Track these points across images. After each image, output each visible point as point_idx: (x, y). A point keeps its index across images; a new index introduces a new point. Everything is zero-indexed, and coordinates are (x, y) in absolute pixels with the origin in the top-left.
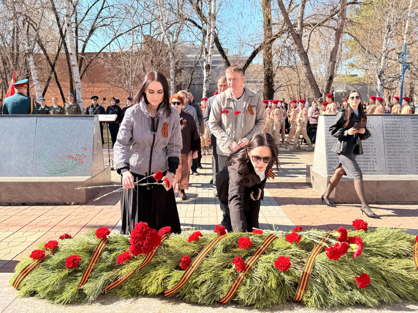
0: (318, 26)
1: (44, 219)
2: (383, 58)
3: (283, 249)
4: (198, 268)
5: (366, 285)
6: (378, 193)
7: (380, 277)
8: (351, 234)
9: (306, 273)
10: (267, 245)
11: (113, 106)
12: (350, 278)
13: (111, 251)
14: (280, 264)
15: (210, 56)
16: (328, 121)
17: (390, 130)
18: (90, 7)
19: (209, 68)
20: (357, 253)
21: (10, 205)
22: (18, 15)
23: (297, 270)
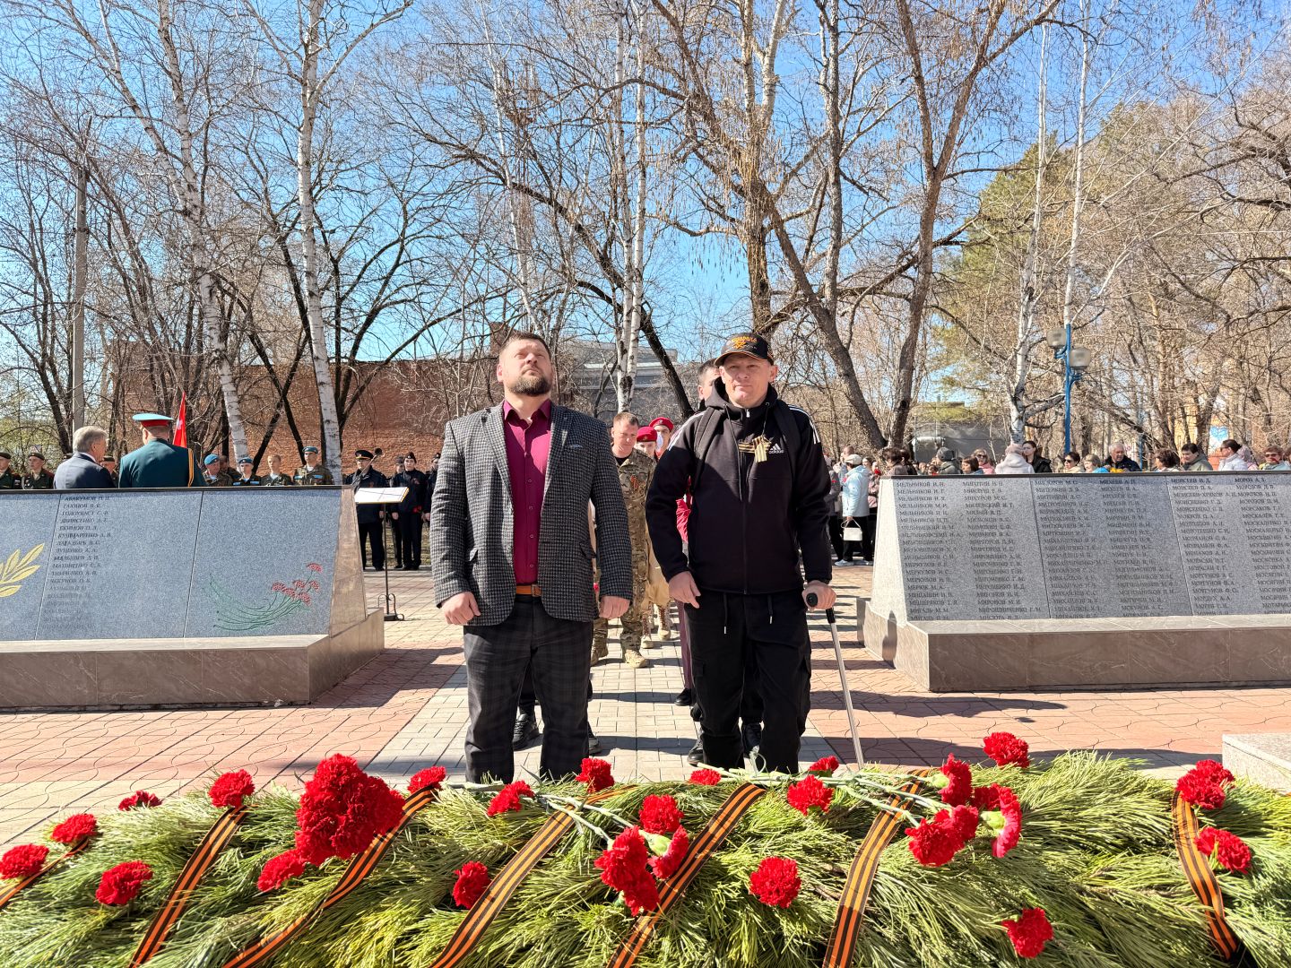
0: (869, 293)
1: (197, 744)
2: (1020, 359)
3: (779, 833)
4: (512, 901)
5: (1039, 945)
6: (1034, 664)
7: (1081, 916)
8: (983, 776)
9: (851, 910)
10: (731, 819)
11: (408, 473)
12: (989, 923)
13: (250, 847)
14: (768, 884)
15: (632, 357)
16: (903, 492)
17: (1053, 512)
18: (368, 260)
19: (630, 385)
20: (1007, 842)
21: (121, 709)
22: (199, 274)
23: (823, 899)
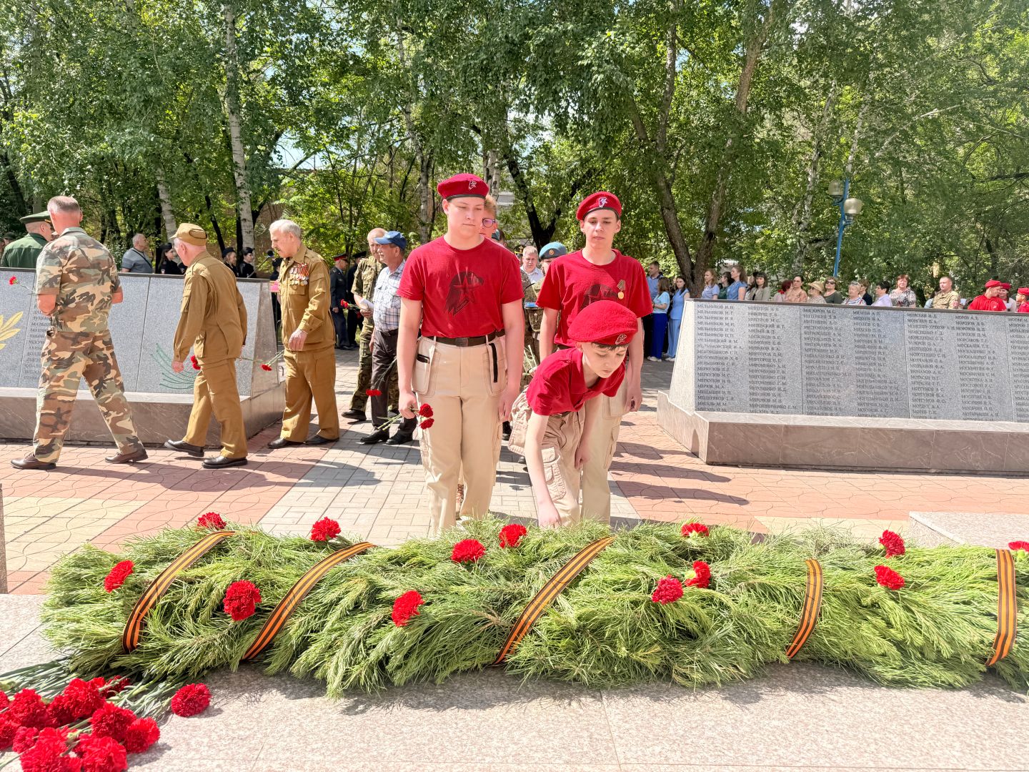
15: (495, 183)
16: (702, 312)
17: (814, 333)
21: (89, 444)
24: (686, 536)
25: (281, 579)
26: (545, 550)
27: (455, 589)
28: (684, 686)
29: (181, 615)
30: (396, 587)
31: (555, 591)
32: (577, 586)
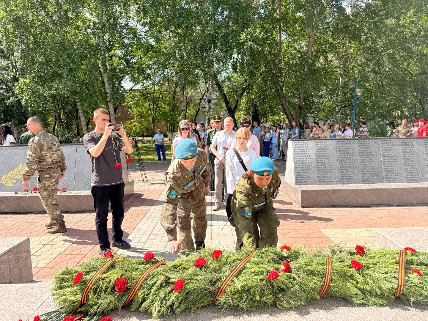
6: (334, 199)
16: (295, 145)
17: (342, 151)
19: (210, 102)
24: (282, 251)
25: (134, 276)
26: (230, 260)
27: (196, 277)
28: (281, 309)
29: (100, 291)
30: (175, 277)
31: (233, 276)
32: (241, 274)
